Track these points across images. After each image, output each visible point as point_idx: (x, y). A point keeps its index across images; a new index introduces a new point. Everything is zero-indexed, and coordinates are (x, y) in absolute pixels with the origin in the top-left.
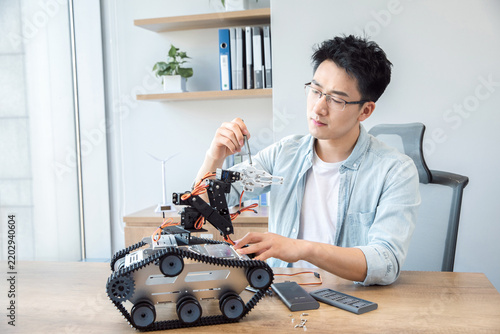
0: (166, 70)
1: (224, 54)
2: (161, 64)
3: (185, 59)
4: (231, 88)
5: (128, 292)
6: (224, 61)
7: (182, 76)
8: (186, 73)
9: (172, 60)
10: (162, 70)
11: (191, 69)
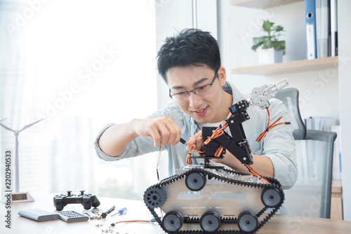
0: (260, 43)
1: (310, 23)
2: (255, 39)
3: (281, 32)
4: (316, 57)
5: (160, 201)
6: (310, 31)
7: (275, 48)
8: (279, 46)
9: (266, 34)
10: (256, 44)
11: (284, 42)
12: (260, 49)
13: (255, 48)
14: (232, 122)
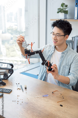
0: (60, 11)
2: (58, 9)
10: (58, 11)
11: (67, 11)
12: (60, 13)
13: (58, 12)
14: (29, 54)
